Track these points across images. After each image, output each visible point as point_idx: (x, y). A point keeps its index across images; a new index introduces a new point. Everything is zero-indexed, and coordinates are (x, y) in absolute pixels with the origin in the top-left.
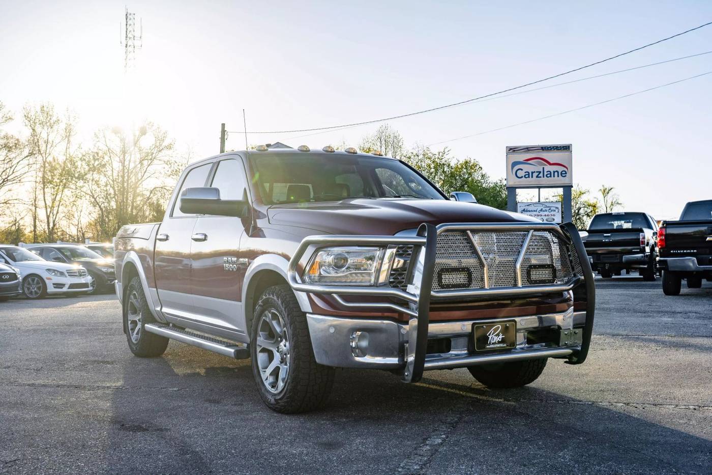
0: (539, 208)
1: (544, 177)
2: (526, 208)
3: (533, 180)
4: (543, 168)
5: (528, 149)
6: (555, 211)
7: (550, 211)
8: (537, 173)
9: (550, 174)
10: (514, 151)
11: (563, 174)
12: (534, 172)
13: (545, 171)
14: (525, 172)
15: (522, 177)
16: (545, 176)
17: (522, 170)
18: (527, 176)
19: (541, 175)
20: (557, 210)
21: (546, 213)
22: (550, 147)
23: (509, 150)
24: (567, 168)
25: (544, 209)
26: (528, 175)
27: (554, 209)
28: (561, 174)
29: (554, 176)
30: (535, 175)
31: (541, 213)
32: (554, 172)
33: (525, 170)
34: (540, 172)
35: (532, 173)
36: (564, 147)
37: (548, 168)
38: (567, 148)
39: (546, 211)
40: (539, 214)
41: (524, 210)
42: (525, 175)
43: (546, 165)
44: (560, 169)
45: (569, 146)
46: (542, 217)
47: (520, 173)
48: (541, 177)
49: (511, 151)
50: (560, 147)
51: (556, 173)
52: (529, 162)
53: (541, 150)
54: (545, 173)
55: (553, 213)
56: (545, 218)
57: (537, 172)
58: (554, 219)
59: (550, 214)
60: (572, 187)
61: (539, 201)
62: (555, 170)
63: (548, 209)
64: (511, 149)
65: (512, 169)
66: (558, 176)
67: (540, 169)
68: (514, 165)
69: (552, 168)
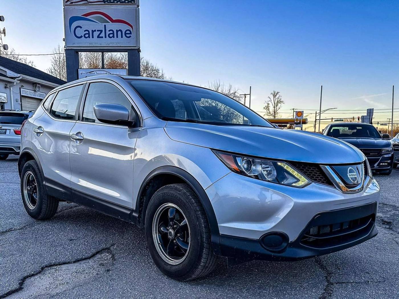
1: (106, 37)
3: (94, 42)
4: (105, 26)
5: (87, 1)
8: (99, 33)
9: (112, 35)
10: (72, 3)
11: (128, 34)
12: (95, 31)
13: (108, 29)
14: (85, 31)
15: (81, 37)
17: (81, 27)
18: (87, 36)
19: (103, 35)
23: (66, 3)
24: (132, 27)
26: (88, 34)
28: (126, 34)
29: (117, 37)
30: (96, 34)
32: (117, 31)
33: (84, 28)
34: (101, 31)
35: (93, 31)
37: (110, 26)
38: (132, 1)
42: (85, 35)
43: (107, 22)
44: (124, 27)
47: (80, 32)
48: (102, 37)
49: (69, 2)
51: (119, 33)
52: (88, 17)
53: (103, 3)
54: (108, 33)
57: (98, 31)
62: (118, 29)
66: (122, 37)
67: (100, 26)
68: (73, 19)
69: (115, 27)
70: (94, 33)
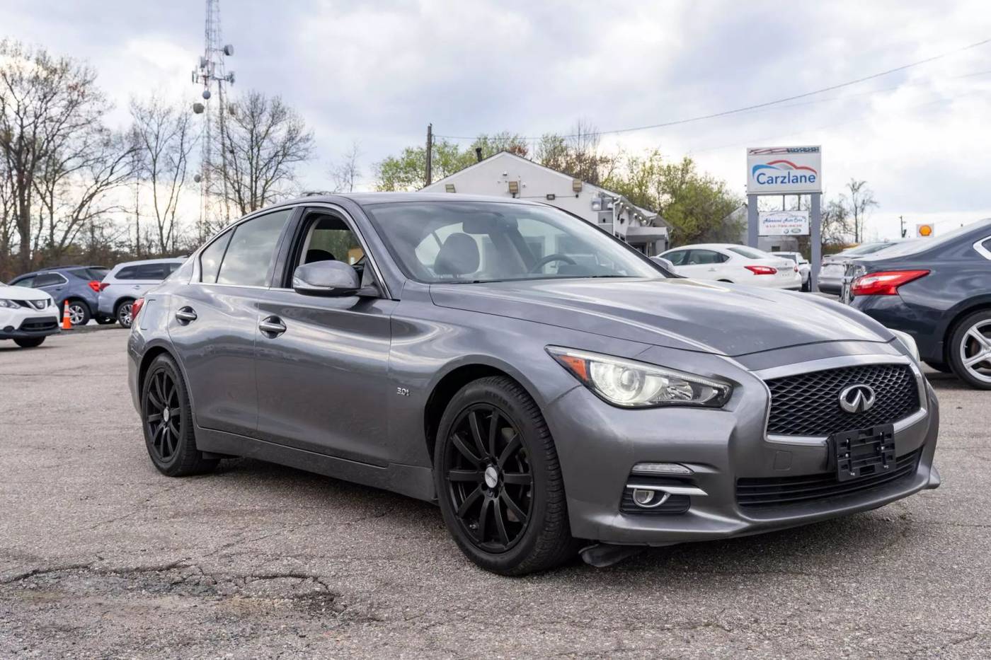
0: (784, 218)
1: (789, 182)
2: (769, 217)
3: (777, 187)
4: (789, 172)
5: (771, 151)
6: (801, 221)
7: (796, 221)
8: (782, 179)
9: (796, 180)
10: (756, 153)
11: (812, 179)
12: (779, 177)
13: (791, 175)
14: (768, 177)
15: (764, 183)
16: (791, 181)
17: (764, 174)
18: (770, 182)
19: (786, 180)
20: (803, 220)
21: (792, 223)
22: (797, 149)
24: (815, 171)
25: (789, 219)
26: (771, 180)
27: (801, 218)
28: (809, 179)
29: (801, 181)
30: (779, 180)
31: (786, 223)
32: (801, 177)
33: (768, 175)
34: (785, 177)
35: (776, 178)
36: (812, 149)
37: (794, 172)
38: (815, 150)
39: (791, 220)
40: (783, 225)
41: (766, 220)
42: (768, 181)
43: (791, 169)
44: (808, 173)
45: (818, 148)
46: (786, 228)
47: (762, 179)
48: (785, 183)
49: (753, 153)
50: (808, 148)
51: (803, 179)
52: (773, 166)
53: (786, 153)
54: (791, 178)
55: (799, 223)
56: (790, 229)
58: (800, 230)
59: (795, 224)
60: (821, 193)
61: (784, 210)
62: (802, 175)
63: (793, 218)
64: (752, 151)
65: (754, 172)
66: (806, 181)
67: (785, 173)
68: (756, 168)
69: (799, 173)
70: (778, 179)
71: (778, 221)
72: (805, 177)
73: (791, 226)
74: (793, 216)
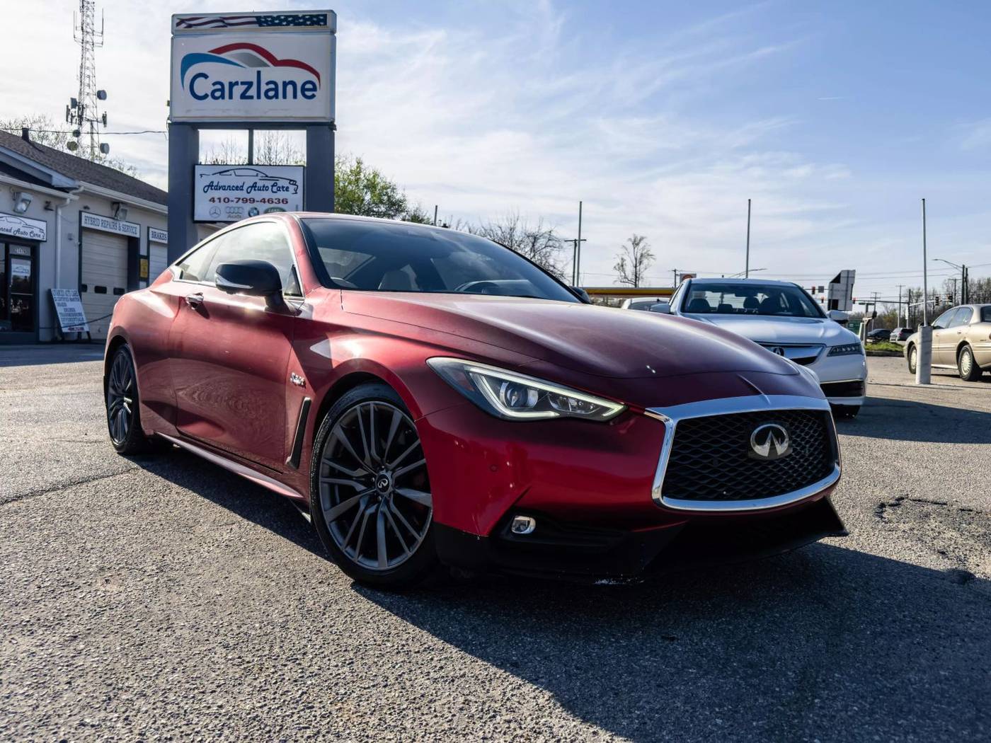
0: (249, 182)
1: (259, 97)
2: (217, 179)
3: (232, 107)
4: (259, 73)
5: (224, 21)
6: (287, 189)
7: (275, 189)
8: (244, 88)
9: (274, 91)
10: (190, 26)
11: (308, 91)
12: (237, 83)
13: (264, 80)
14: (214, 84)
15: (206, 96)
16: (262, 94)
17: (205, 76)
18: (218, 94)
19: (253, 91)
20: (292, 188)
21: (267, 195)
22: (278, 17)
23: (178, 24)
24: (317, 75)
25: (260, 184)
26: (221, 91)
27: (286, 183)
28: (303, 90)
29: (285, 96)
30: (238, 90)
31: (254, 194)
32: (285, 84)
33: (212, 79)
34: (250, 84)
36: (312, 16)
37: (270, 73)
38: (320, 21)
39: (265, 188)
40: (248, 196)
41: (211, 186)
42: (213, 92)
43: (266, 65)
44: (300, 76)
45: (325, 16)
46: (255, 205)
47: (203, 87)
48: (251, 97)
49: (184, 25)
50: (304, 17)
51: (290, 88)
52: (223, 56)
53: (256, 26)
54: (264, 88)
55: (281, 195)
56: (260, 207)
57: (243, 83)
59: (274, 196)
60: (334, 125)
61: (250, 163)
62: (287, 81)
63: (269, 184)
64: (182, 21)
65: (183, 71)
66: (295, 96)
68: (189, 60)
70: (235, 88)
71: (237, 188)
72: (293, 83)
73: (263, 201)
74: (267, 178)
